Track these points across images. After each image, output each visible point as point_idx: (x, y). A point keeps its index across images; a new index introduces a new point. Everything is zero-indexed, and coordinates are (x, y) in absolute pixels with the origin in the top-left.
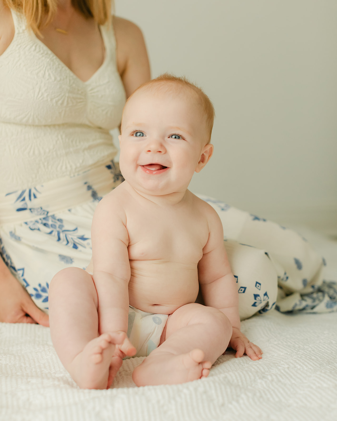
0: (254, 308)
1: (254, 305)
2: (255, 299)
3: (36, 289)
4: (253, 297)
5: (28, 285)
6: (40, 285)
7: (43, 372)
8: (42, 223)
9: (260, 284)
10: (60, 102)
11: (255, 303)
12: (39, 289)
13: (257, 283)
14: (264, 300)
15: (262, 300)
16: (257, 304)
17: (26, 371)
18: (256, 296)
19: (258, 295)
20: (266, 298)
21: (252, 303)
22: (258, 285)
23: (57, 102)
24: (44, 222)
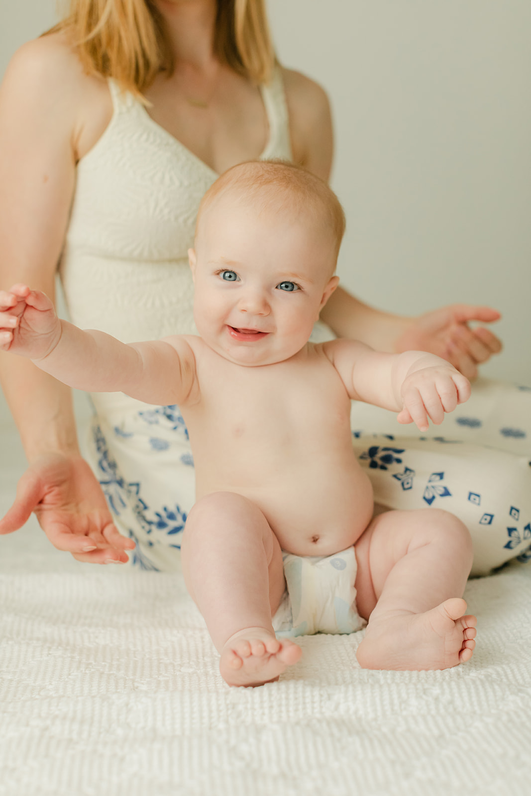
0: (507, 551)
1: (508, 546)
2: (510, 535)
3: (158, 515)
4: (506, 532)
5: (146, 508)
6: (165, 509)
7: (161, 661)
8: (165, 414)
9: (518, 511)
10: (191, 221)
11: (510, 542)
12: (164, 514)
13: (512, 508)
14: (525, 538)
15: (522, 537)
16: (512, 545)
17: (135, 657)
18: (511, 530)
19: (515, 529)
20: (528, 534)
21: (505, 542)
22: (514, 512)
23: (185, 221)
24: (169, 412)
